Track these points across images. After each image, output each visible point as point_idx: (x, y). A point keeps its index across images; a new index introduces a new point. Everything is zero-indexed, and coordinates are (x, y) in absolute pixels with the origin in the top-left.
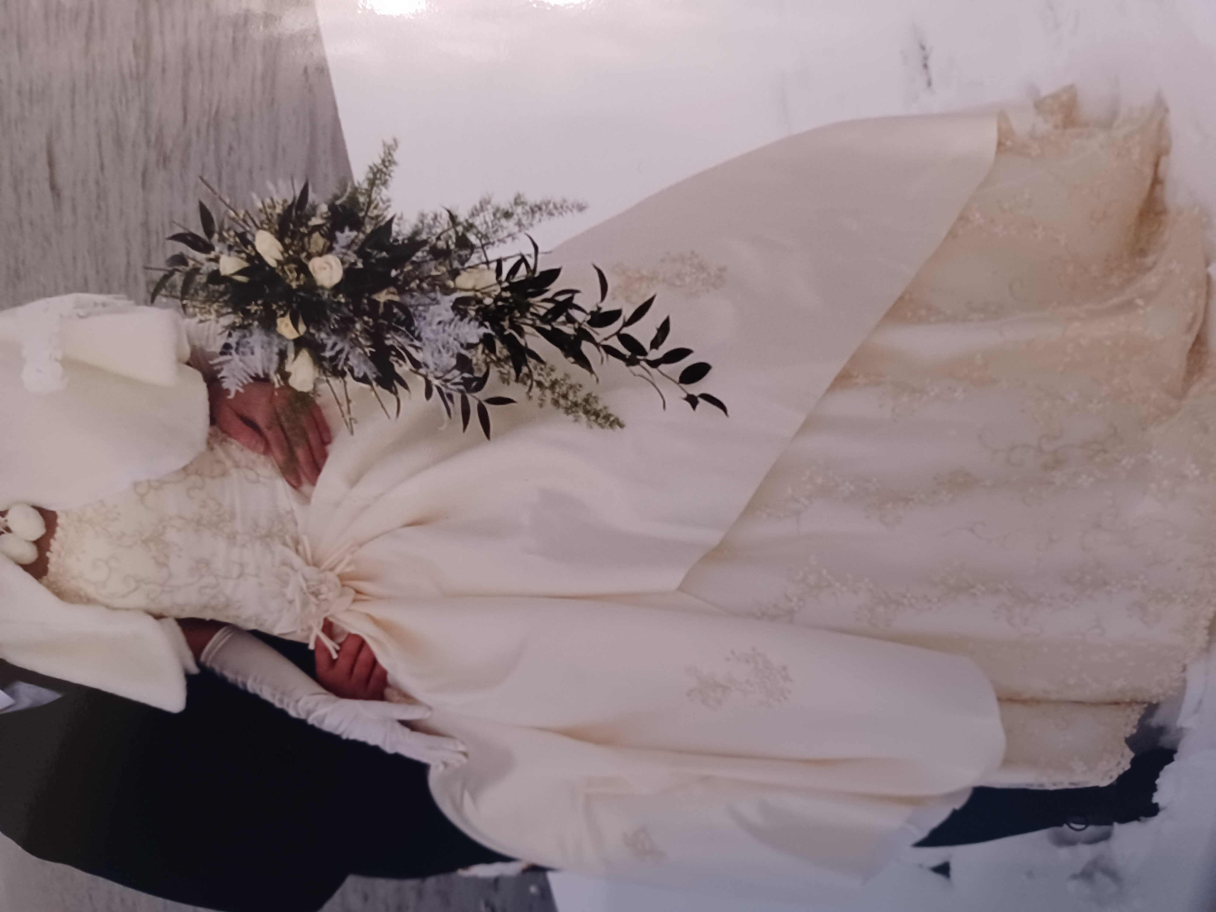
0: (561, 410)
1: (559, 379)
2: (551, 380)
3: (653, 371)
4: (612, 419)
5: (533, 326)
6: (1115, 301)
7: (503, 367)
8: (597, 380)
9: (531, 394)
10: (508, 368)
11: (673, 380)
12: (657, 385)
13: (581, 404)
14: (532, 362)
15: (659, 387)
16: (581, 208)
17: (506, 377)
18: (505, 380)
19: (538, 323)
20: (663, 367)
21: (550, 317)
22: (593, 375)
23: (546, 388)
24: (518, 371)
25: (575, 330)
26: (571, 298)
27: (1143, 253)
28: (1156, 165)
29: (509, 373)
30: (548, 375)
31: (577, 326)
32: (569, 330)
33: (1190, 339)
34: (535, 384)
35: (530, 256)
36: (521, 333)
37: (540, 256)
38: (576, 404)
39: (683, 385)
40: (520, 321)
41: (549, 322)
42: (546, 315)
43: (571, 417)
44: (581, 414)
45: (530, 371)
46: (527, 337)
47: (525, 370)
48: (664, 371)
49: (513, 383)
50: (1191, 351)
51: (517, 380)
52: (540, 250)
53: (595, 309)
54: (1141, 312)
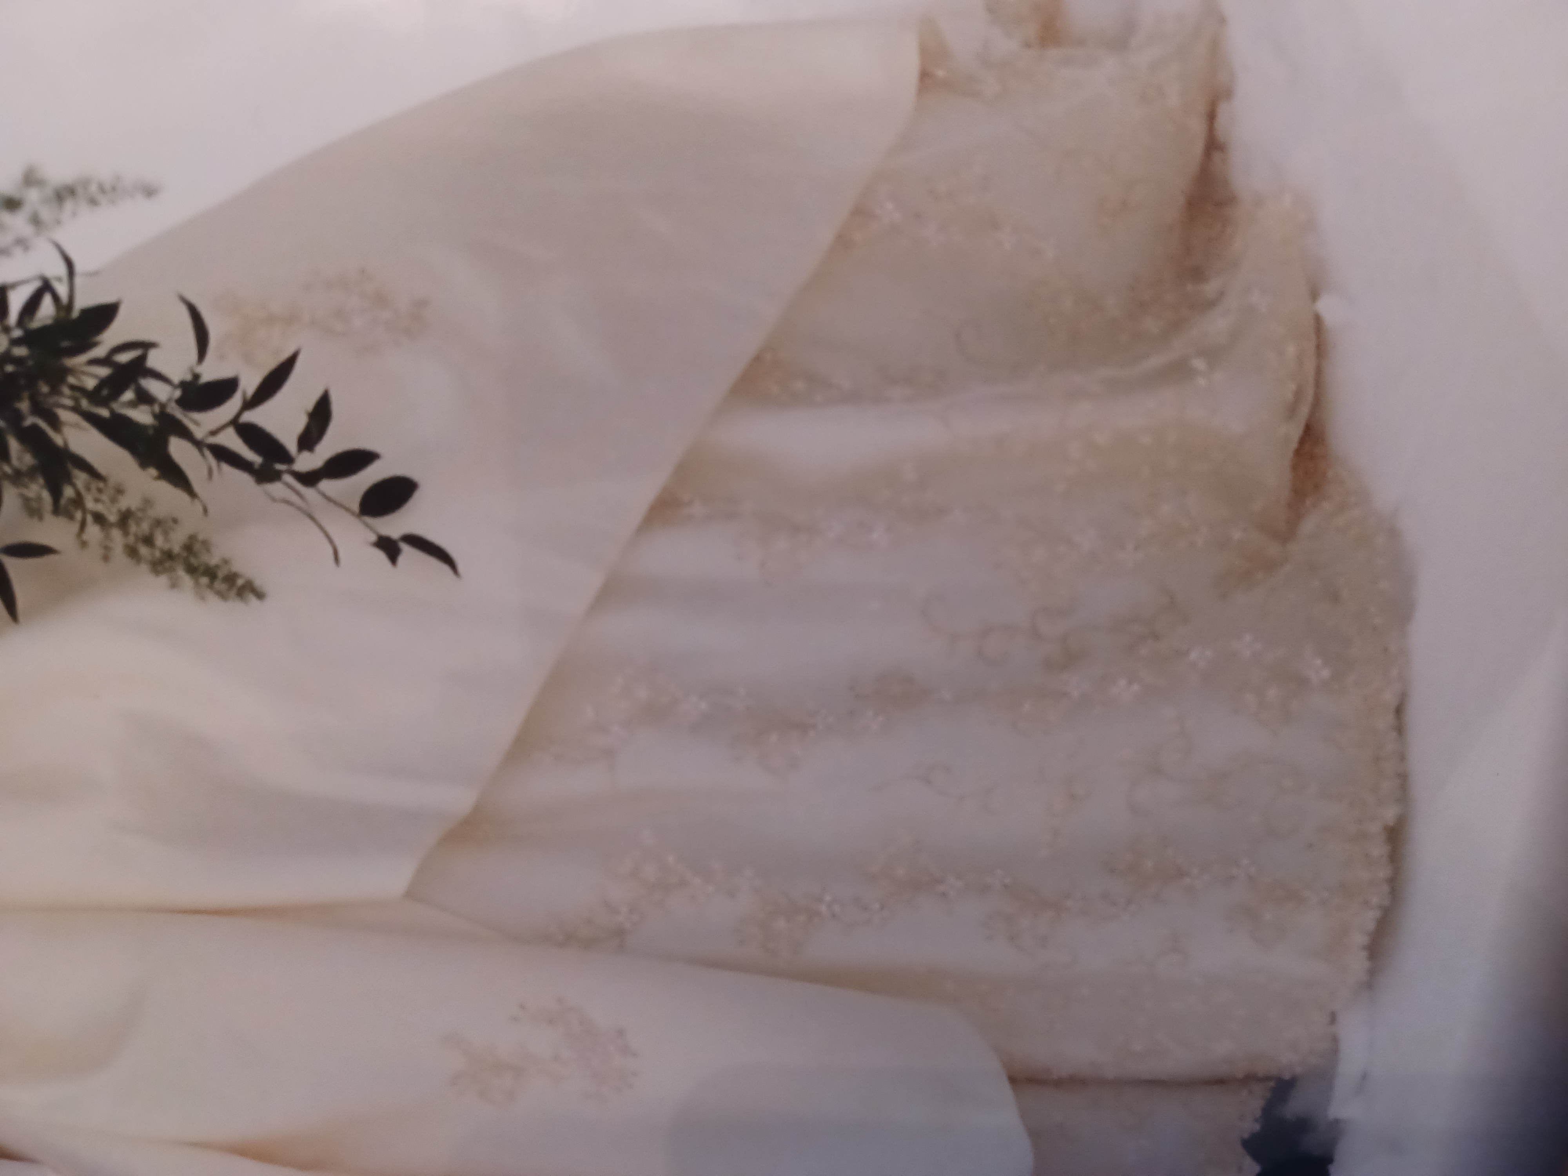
0: (144, 568)
1: (133, 508)
2: (119, 511)
3: (308, 492)
4: (240, 582)
5: (76, 409)
6: (1155, 362)
7: (27, 487)
8: (205, 510)
9: (85, 537)
10: (37, 489)
11: (347, 510)
12: (318, 516)
13: (178, 555)
14: (81, 478)
15: (324, 523)
16: (150, 192)
17: (34, 505)
18: (32, 510)
19: (85, 403)
20: (327, 485)
21: (105, 392)
22: (196, 501)
23: (112, 525)
24: (56, 494)
25: (155, 416)
26: (142, 359)
27: (1197, 274)
28: (1211, 117)
29: (39, 499)
30: (113, 500)
31: (157, 409)
32: (142, 416)
33: (1295, 431)
34: (89, 519)
35: (59, 279)
36: (55, 423)
37: (78, 281)
38: (169, 555)
39: (369, 520)
40: (52, 400)
41: (105, 402)
42: (98, 388)
43: (163, 580)
44: (181, 573)
45: (78, 494)
46: (67, 431)
47: (68, 492)
48: (329, 493)
49: (49, 517)
50: (1298, 452)
51: (57, 510)
52: (79, 267)
53: (188, 377)
54: (1202, 382)
